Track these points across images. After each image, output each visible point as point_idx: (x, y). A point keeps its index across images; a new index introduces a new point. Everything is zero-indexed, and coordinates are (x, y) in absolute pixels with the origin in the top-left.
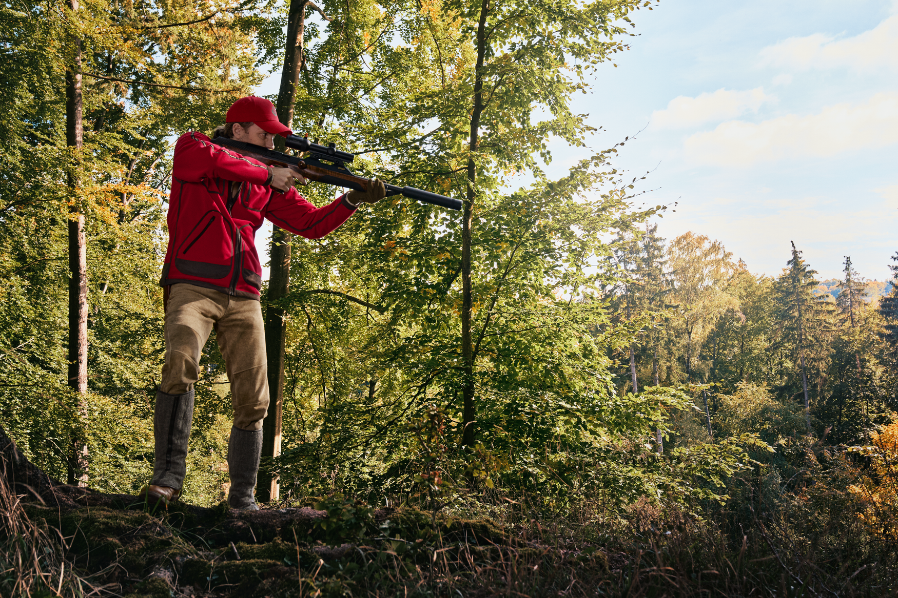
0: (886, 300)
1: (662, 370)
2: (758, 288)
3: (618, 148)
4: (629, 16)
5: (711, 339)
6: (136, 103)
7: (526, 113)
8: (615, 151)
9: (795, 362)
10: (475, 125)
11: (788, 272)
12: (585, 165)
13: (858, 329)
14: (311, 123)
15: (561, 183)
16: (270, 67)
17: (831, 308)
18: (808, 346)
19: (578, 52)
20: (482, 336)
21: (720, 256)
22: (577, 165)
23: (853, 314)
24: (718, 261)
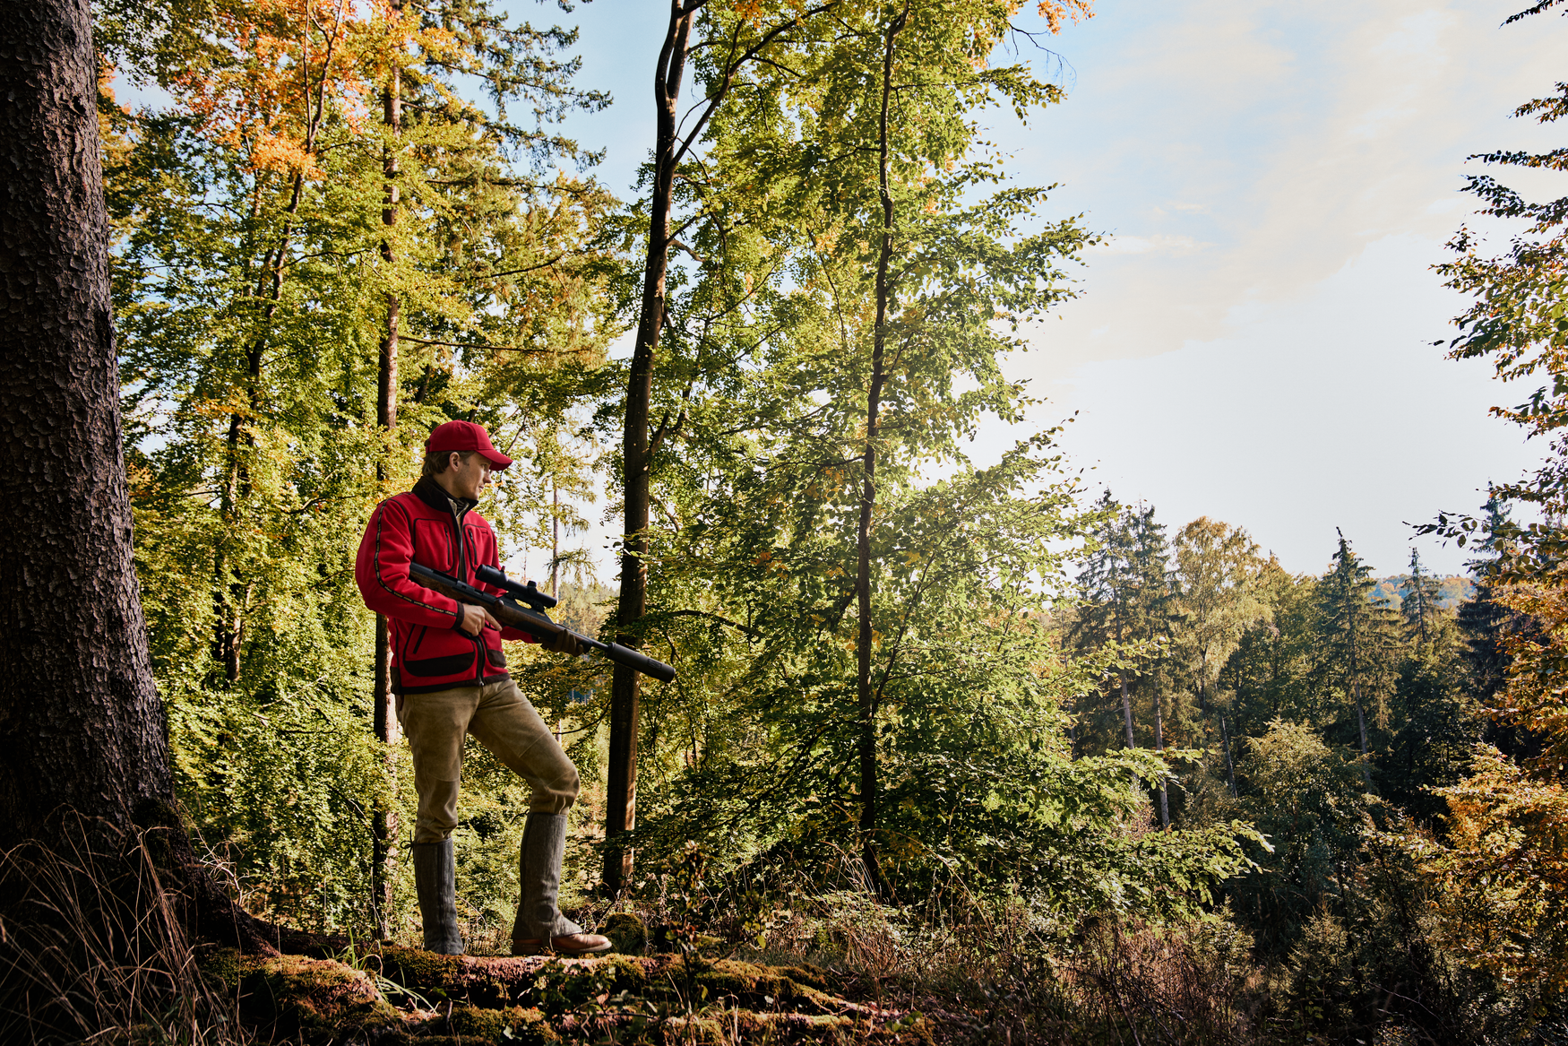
0: (1467, 605)
1: (1166, 703)
2: (1295, 591)
3: (1066, 425)
4: (1077, 253)
5: (1234, 660)
6: (467, 366)
7: (946, 382)
8: (1061, 429)
9: (1347, 691)
10: (874, 400)
11: (1334, 569)
12: (1023, 448)
13: (1431, 645)
15: (991, 472)
16: (625, 322)
17: (1395, 617)
18: (1363, 670)
20: (886, 679)
21: (1245, 550)
22: (1013, 448)
23: (1424, 624)
24: (1242, 555)
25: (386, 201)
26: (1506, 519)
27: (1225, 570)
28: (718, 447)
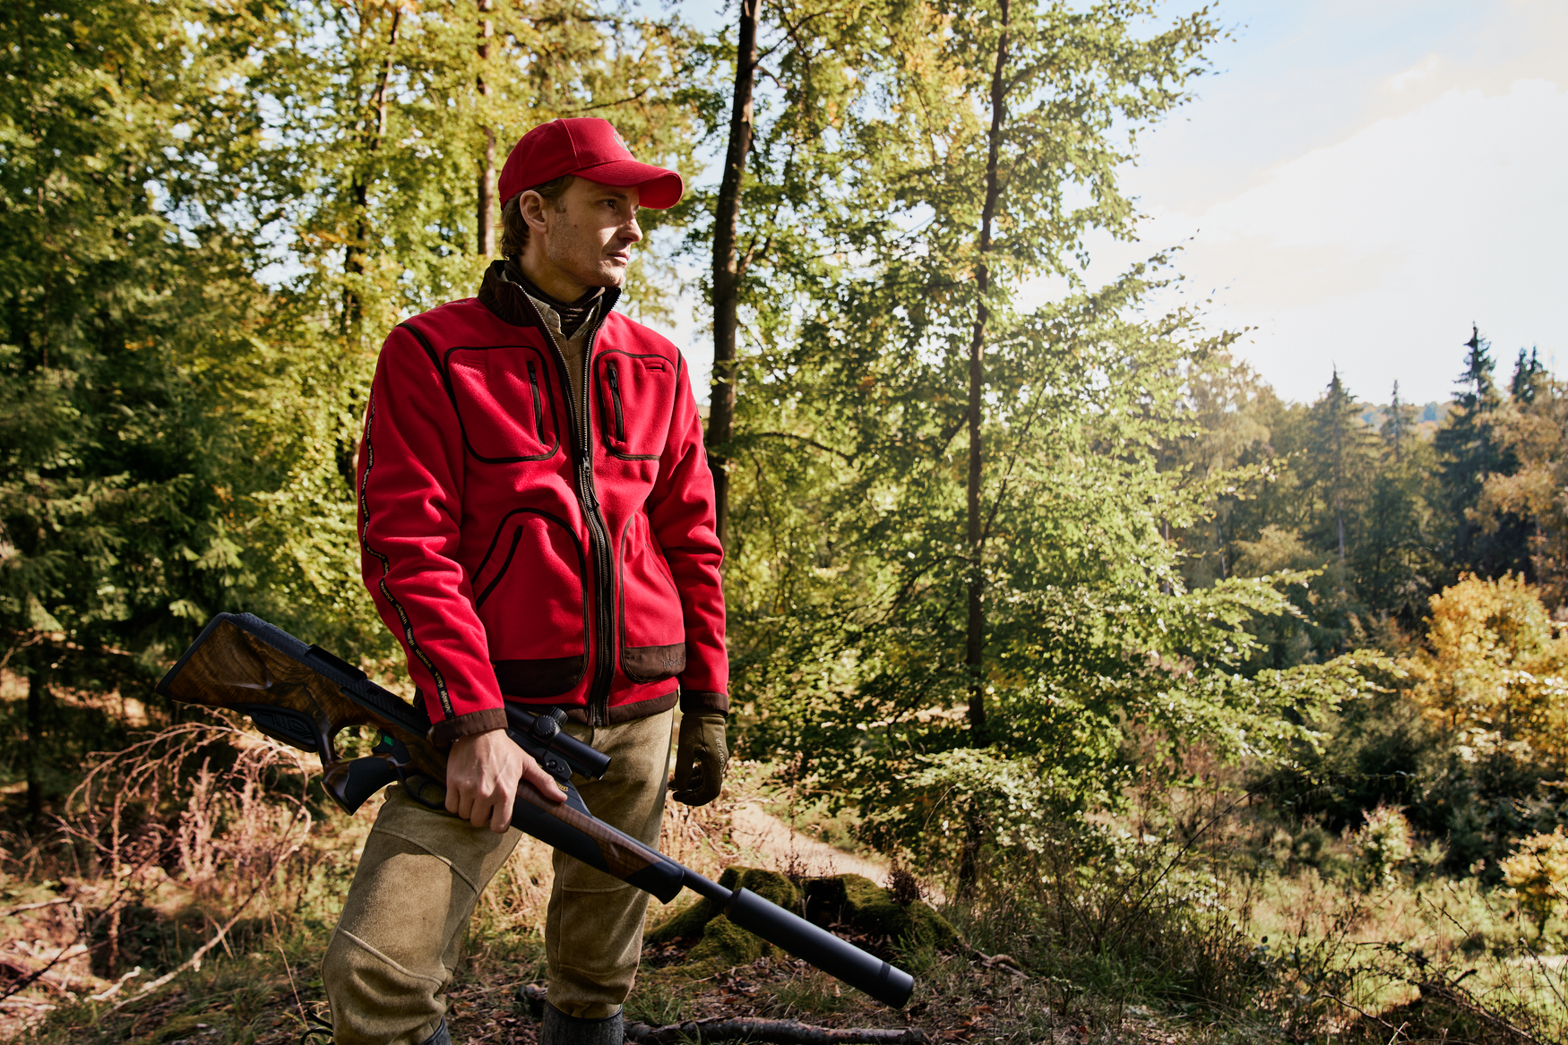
0: (1443, 431)
2: (1288, 415)
4: (1204, 53)
7: (1056, 198)
9: (1329, 504)
10: (987, 217)
11: (1326, 397)
12: (1139, 270)
13: (1405, 465)
14: (761, 219)
15: (1107, 294)
16: (712, 150)
17: (1374, 440)
18: (1346, 486)
19: (1133, 111)
20: (994, 512)
21: (1249, 378)
22: (1128, 269)
23: (1399, 447)
24: (1247, 384)
25: (480, 35)
26: (1485, 355)
27: (1229, 396)
28: (804, 273)
